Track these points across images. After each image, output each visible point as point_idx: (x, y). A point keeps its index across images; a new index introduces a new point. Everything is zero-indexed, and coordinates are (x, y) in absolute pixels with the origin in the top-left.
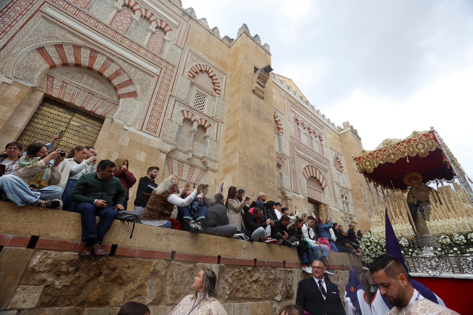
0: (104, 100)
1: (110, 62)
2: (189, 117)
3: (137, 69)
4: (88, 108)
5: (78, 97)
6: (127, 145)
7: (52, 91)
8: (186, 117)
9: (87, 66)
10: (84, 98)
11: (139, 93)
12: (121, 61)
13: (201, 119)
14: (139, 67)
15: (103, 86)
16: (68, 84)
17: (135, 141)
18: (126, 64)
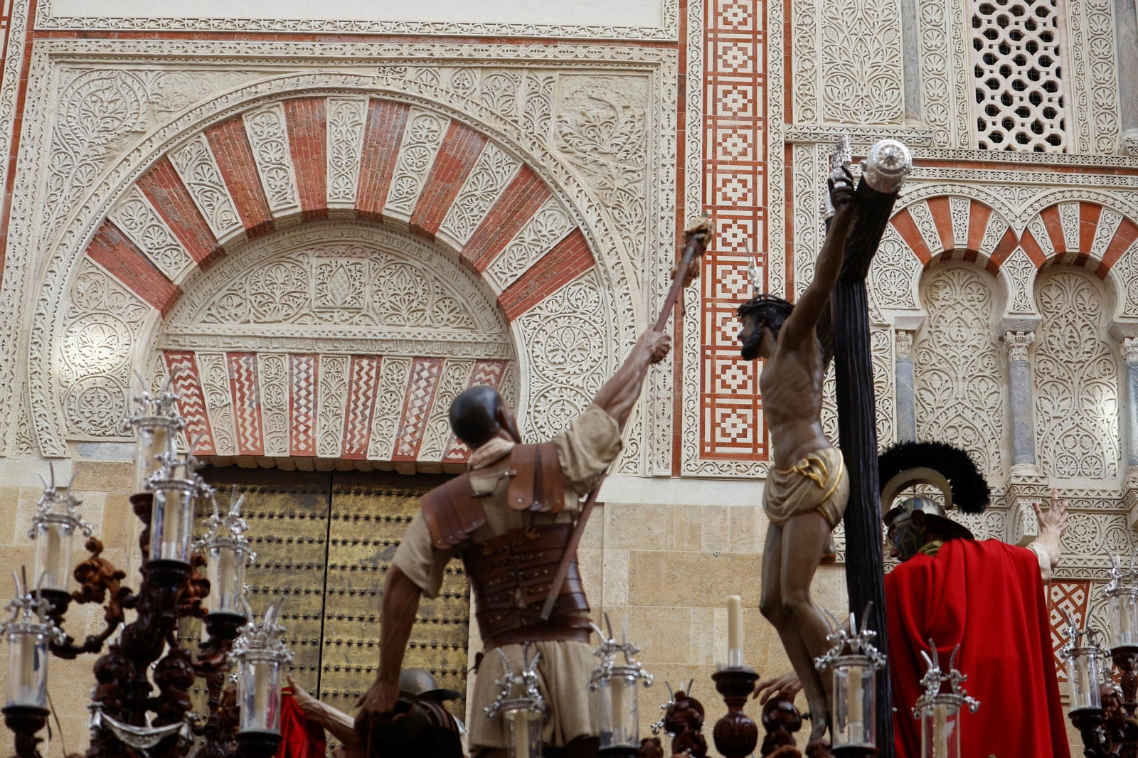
0: (436, 360)
1: (395, 116)
2: (960, 241)
3: (542, 76)
4: (380, 452)
5: (315, 406)
6: (623, 599)
7: (209, 433)
8: (936, 248)
9: (299, 210)
10: (344, 401)
11: (598, 233)
12: (446, 75)
13: (1050, 212)
14: (550, 52)
15: (400, 282)
16: (254, 354)
17: (658, 556)
18: (477, 79)
